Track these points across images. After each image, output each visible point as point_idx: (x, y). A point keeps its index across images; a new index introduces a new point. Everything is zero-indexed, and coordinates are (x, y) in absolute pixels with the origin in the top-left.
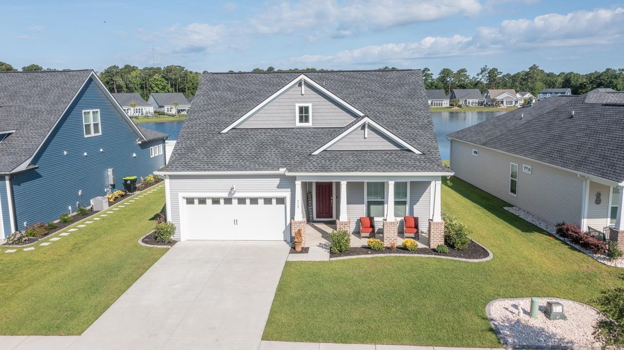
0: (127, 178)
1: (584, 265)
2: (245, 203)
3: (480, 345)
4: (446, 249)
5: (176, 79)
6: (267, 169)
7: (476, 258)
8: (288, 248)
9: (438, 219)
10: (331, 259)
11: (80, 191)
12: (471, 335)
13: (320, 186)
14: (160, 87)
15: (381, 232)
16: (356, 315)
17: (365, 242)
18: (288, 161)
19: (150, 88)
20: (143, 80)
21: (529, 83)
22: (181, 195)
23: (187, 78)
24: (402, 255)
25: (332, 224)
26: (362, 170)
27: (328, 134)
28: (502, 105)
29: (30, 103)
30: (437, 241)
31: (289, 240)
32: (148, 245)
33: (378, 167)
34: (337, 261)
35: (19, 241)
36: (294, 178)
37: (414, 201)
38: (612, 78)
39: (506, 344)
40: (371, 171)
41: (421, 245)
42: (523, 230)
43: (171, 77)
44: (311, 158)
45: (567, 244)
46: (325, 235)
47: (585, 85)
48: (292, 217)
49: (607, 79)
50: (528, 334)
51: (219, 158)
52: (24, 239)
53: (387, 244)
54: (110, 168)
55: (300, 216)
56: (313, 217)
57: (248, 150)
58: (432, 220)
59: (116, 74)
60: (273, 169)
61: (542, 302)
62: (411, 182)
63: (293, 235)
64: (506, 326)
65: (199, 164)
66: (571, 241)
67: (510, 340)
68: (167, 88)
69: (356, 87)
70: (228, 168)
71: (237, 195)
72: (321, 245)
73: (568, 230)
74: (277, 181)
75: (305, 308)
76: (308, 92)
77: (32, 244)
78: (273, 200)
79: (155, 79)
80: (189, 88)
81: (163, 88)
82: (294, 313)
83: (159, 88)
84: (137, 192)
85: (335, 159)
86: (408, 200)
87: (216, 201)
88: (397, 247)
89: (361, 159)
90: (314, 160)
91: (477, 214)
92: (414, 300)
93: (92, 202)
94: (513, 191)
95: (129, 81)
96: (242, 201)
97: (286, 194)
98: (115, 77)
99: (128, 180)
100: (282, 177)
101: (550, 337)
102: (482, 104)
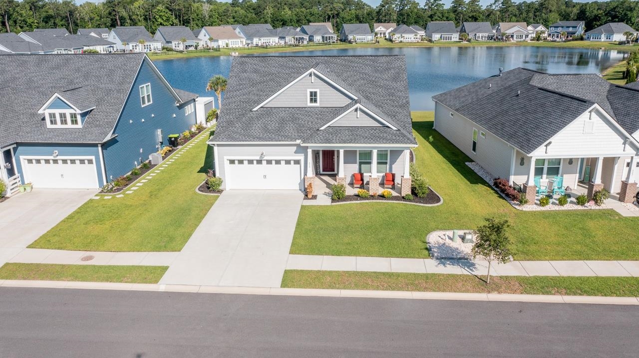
0: (171, 136)
1: (502, 209)
2: (271, 164)
3: (418, 256)
4: (412, 197)
5: (179, 10)
6: (287, 141)
7: (431, 204)
8: (303, 196)
9: (407, 176)
10: (333, 204)
11: (141, 149)
12: (414, 252)
13: (325, 152)
14: (165, 18)
15: (368, 183)
16: (346, 240)
17: (356, 191)
18: (302, 134)
19: (154, 20)
20: (147, 11)
21: (543, 14)
22: (226, 158)
23: (191, 9)
24: (381, 201)
25: (334, 176)
26: (354, 143)
27: (331, 112)
28: (511, 39)
29: (101, 83)
30: (406, 191)
31: (303, 190)
32: (204, 193)
33: (366, 140)
34: (336, 205)
35: (111, 191)
36: (307, 148)
37: (392, 162)
38: (627, 10)
39: (433, 256)
40: (361, 143)
41: (394, 194)
42: (472, 182)
43: (174, 7)
44: (319, 133)
45: (497, 193)
46: (328, 185)
47: (600, 17)
48: (305, 174)
49: (622, 11)
50: (448, 251)
51: (252, 131)
52: (114, 189)
53: (371, 193)
54: (159, 129)
55: (311, 172)
56: (320, 171)
57: (273, 125)
58: (403, 177)
59: (118, 4)
60: (291, 140)
61: (461, 233)
62: (391, 151)
63: (306, 187)
64: (437, 247)
65: (238, 136)
66: (501, 191)
67: (436, 254)
68: (171, 19)
69: (354, 71)
70: (260, 139)
71: (266, 158)
72: (325, 194)
73: (500, 183)
74: (295, 148)
75: (315, 236)
76: (316, 81)
77: (120, 192)
78: (291, 161)
79: (159, 10)
80: (193, 19)
81: (167, 20)
82: (308, 239)
83: (163, 20)
84: (180, 147)
85: (336, 133)
86: (388, 161)
87: (251, 162)
88: (379, 196)
89: (354, 133)
90: (321, 134)
91: (443, 169)
92: (383, 231)
93: (150, 158)
94: (474, 149)
95: (133, 12)
96: (269, 162)
97: (301, 157)
98: (117, 7)
99: (172, 138)
100: (298, 146)
101: (460, 253)
102: (492, 38)
